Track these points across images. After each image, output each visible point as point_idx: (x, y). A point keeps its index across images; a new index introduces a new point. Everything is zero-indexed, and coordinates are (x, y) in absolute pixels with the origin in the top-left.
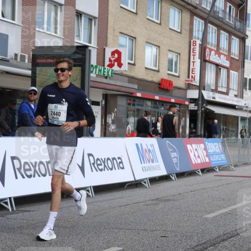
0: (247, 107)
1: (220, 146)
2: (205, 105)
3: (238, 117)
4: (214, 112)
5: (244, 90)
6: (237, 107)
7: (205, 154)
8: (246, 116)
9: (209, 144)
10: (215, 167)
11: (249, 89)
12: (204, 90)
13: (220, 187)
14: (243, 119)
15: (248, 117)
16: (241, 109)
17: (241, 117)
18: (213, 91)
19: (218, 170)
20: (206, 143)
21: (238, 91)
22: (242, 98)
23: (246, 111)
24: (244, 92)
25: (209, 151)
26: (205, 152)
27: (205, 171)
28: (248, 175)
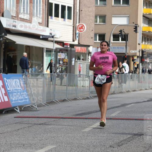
0: (53, 37)
1: (22, 83)
2: (3, 34)
3: (43, 49)
4: (15, 42)
5: (50, 17)
6: (41, 37)
7: (4, 92)
8: (52, 47)
9: (8, 80)
10: (15, 107)
11: (55, 16)
12: (3, 16)
13: (20, 131)
14: (49, 51)
15: (55, 48)
16: (45, 39)
17: (46, 48)
18: (13, 17)
19: (18, 111)
20: (5, 79)
21: (42, 18)
22: (48, 26)
23: (52, 41)
24: (50, 20)
25: (8, 89)
26: (3, 90)
27: (3, 113)
28: (53, 116)
